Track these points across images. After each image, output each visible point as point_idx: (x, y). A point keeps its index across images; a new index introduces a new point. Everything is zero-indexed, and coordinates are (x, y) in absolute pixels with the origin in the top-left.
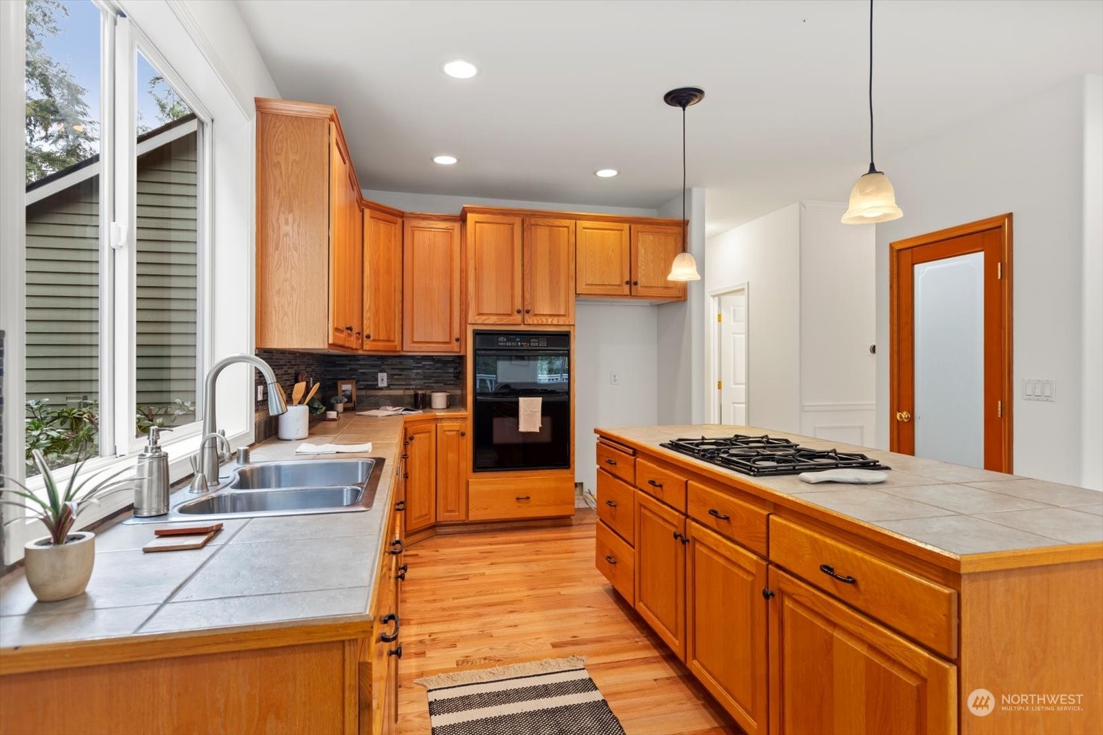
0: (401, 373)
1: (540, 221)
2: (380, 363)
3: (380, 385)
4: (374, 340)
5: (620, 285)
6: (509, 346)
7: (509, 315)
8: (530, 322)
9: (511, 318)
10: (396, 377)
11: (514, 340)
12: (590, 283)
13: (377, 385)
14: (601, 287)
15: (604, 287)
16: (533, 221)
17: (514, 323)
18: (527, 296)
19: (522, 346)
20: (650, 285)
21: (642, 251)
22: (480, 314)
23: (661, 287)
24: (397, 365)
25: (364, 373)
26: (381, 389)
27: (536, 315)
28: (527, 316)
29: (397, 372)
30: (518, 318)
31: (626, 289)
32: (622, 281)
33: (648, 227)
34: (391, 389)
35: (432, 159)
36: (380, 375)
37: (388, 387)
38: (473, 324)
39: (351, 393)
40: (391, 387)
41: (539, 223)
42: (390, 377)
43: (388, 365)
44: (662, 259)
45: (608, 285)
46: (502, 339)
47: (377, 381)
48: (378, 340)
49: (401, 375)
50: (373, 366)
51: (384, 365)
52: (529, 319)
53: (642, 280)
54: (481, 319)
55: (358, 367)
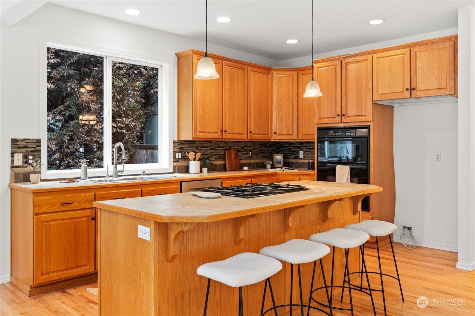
0: (309, 151)
1: (351, 60)
2: (301, 146)
3: (300, 157)
4: (279, 135)
5: (403, 92)
6: (334, 136)
7: (334, 118)
8: (345, 121)
9: (335, 119)
10: (307, 153)
11: (337, 132)
12: (382, 93)
13: (299, 157)
14: (390, 95)
15: (392, 95)
16: (347, 61)
17: (336, 122)
18: (344, 105)
19: (341, 135)
20: (425, 89)
21: (419, 65)
22: (320, 118)
23: (436, 89)
24: (308, 147)
25: (294, 151)
26: (301, 159)
27: (349, 116)
28: (343, 117)
29: (307, 150)
30: (339, 119)
31: (407, 94)
32: (403, 89)
33: (423, 48)
34: (305, 159)
35: (286, 42)
36: (300, 151)
37: (304, 158)
38: (318, 124)
39: (281, 160)
40: (305, 158)
41: (351, 61)
42: (305, 153)
43: (303, 147)
44: (436, 68)
45: (394, 93)
46: (331, 131)
47: (299, 155)
48: (282, 134)
49: (309, 152)
50: (297, 147)
51: (302, 147)
52: (344, 119)
53: (420, 86)
54: (321, 121)
55: (292, 147)
